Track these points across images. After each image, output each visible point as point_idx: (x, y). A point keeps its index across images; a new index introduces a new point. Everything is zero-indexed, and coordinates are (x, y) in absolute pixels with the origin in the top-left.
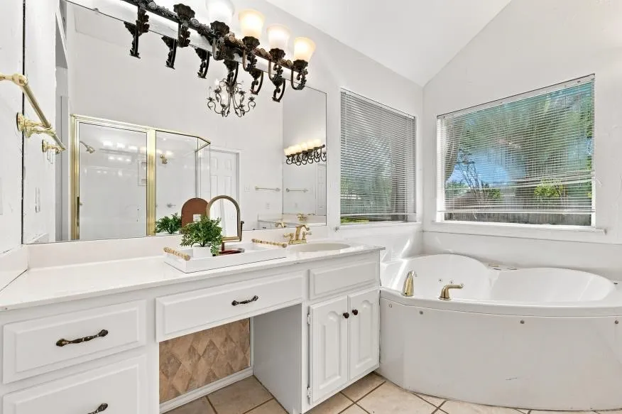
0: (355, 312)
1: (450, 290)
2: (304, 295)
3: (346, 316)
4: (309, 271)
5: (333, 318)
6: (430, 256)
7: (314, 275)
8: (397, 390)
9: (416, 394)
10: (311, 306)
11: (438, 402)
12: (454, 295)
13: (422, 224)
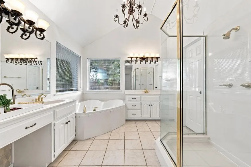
0: (69, 121)
1: (96, 108)
2: (53, 119)
3: (67, 123)
4: (54, 111)
5: (62, 125)
6: (85, 101)
7: (56, 112)
8: (82, 141)
9: (88, 139)
10: (55, 123)
11: (93, 139)
12: (97, 110)
13: (83, 91)
